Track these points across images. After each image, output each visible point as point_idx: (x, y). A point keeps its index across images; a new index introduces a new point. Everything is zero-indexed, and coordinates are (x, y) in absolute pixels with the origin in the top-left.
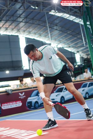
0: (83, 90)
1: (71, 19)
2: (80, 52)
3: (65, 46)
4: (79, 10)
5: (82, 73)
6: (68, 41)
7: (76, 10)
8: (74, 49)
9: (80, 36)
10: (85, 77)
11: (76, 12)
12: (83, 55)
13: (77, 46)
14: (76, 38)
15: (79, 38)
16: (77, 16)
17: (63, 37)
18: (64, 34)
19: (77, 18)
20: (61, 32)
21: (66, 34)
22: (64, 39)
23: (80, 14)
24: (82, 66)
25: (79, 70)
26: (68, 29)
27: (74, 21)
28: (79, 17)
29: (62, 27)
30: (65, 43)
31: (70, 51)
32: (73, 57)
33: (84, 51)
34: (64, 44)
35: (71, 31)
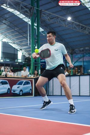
0: (18, 87)
1: (21, 18)
2: (23, 50)
3: (10, 42)
4: (30, 10)
5: (21, 70)
7: (27, 10)
8: (18, 46)
9: (26, 35)
10: (22, 74)
11: (26, 12)
12: (26, 54)
13: (21, 44)
14: (22, 36)
15: (24, 37)
16: (27, 16)
17: (10, 32)
18: (11, 30)
19: (26, 18)
20: (9, 27)
21: (13, 30)
22: (10, 34)
23: (30, 15)
24: (22, 64)
25: (18, 67)
26: (15, 26)
27: (23, 19)
30: (10, 38)
31: (14, 47)
32: (15, 53)
33: (27, 50)
34: (9, 40)
35: (18, 28)
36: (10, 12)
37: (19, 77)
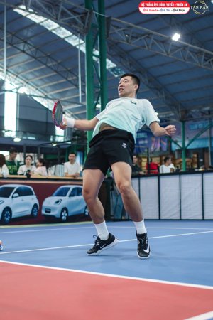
0: (57, 202)
1: (62, 36)
2: (66, 113)
3: (35, 94)
4: (82, 19)
5: (62, 161)
6: (46, 83)
7: (75, 17)
9: (74, 78)
10: (66, 171)
11: (74, 22)
13: (63, 99)
14: (65, 80)
15: (70, 81)
16: (75, 32)
17: (35, 71)
18: (39, 66)
19: (74, 37)
20: (34, 60)
21: (44, 66)
22: (37, 77)
23: (82, 29)
24: (67, 146)
25: (56, 154)
26: (49, 56)
27: (67, 40)
28: (79, 35)
29: (37, 49)
30: (37, 85)
31: (47, 107)
33: (77, 113)
34: (34, 89)
35: (56, 61)
36: (35, 23)
37: (59, 177)
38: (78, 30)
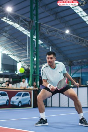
0: (17, 99)
1: (21, 30)
2: (22, 62)
3: (9, 54)
4: (29, 23)
6: (14, 49)
7: (26, 23)
8: (17, 58)
9: (26, 47)
10: (21, 86)
11: (26, 25)
12: (25, 65)
13: (20, 56)
14: (22, 48)
15: (24, 49)
16: (26, 29)
17: (10, 44)
18: (11, 42)
19: (26, 30)
20: (9, 40)
21: (13, 42)
22: (10, 46)
23: (29, 28)
24: (22, 76)
25: (17, 78)
26: (15, 38)
27: (23, 32)
28: (28, 30)
29: (11, 35)
30: (10, 50)
31: (14, 59)
32: (15, 65)
33: (27, 62)
34: (9, 52)
35: (18, 40)
36: (10, 25)
37: (18, 88)
38: (28, 28)
